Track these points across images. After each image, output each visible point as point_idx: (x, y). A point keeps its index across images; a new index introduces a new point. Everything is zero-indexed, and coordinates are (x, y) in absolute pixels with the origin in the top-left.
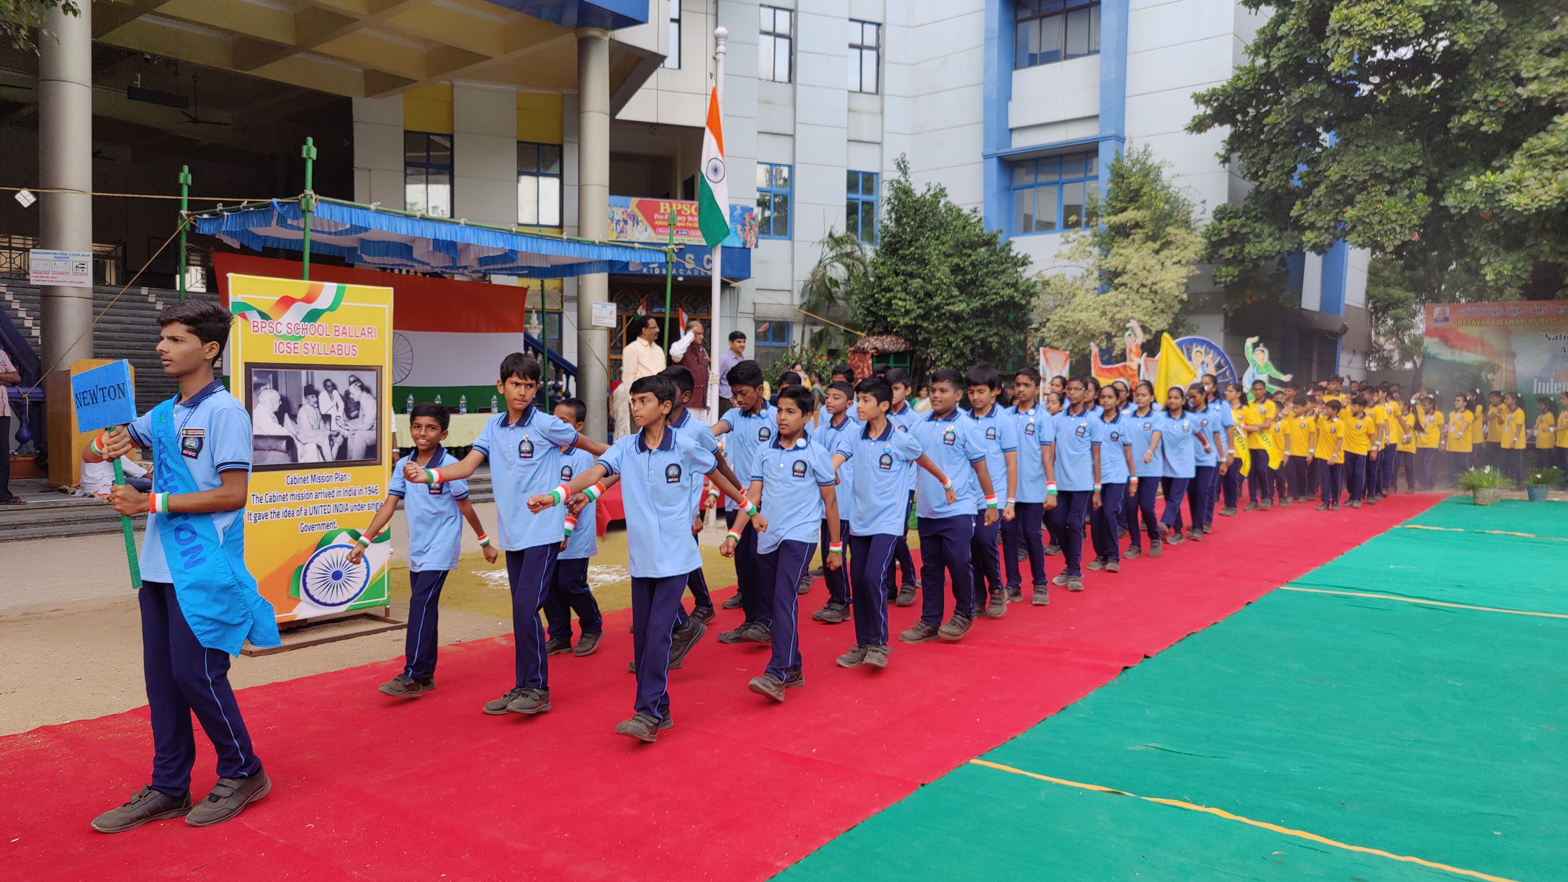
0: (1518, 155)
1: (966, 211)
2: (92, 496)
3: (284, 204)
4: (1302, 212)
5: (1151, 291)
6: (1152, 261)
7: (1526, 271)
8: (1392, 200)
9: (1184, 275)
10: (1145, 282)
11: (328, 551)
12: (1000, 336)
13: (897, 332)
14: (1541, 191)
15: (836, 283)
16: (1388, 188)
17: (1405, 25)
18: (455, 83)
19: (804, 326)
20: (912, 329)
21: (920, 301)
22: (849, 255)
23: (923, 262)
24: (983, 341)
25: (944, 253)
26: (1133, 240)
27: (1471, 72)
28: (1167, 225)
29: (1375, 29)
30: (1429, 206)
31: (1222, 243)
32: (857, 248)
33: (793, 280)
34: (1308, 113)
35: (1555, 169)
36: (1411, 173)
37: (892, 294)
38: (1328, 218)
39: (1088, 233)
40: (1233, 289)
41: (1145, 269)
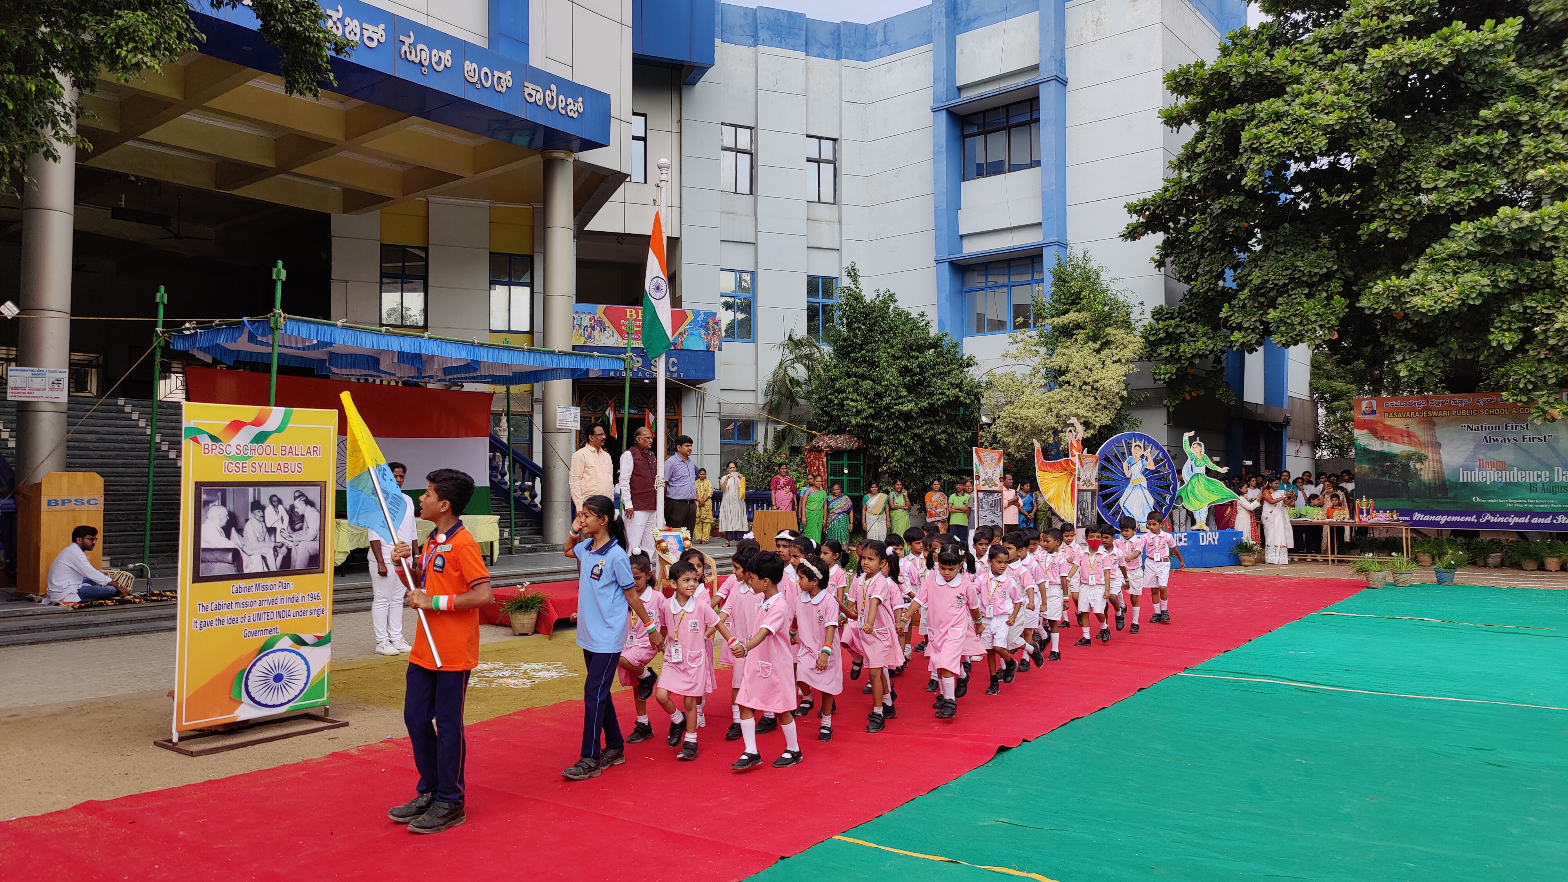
0: (1421, 260)
1: (914, 315)
2: (58, 604)
3: (254, 322)
4: (1230, 313)
5: (1093, 388)
6: (1092, 360)
7: (1438, 368)
8: (1311, 302)
9: (1123, 373)
10: (1087, 380)
11: (270, 655)
12: (948, 434)
13: (850, 430)
14: (1444, 293)
15: (798, 383)
16: (1306, 291)
17: (1309, 143)
18: (430, 199)
19: (767, 424)
20: (864, 428)
21: (871, 401)
22: (807, 357)
23: (873, 364)
24: (932, 438)
25: (893, 356)
26: (1076, 340)
27: (1376, 183)
28: (1106, 326)
29: (1282, 147)
30: (1346, 307)
31: (1159, 342)
32: (816, 350)
33: (757, 381)
34: (1228, 223)
35: (1455, 273)
36: (1329, 276)
37: (844, 395)
38: (1253, 319)
39: (1034, 333)
40: (1173, 386)
41: (1086, 368)
